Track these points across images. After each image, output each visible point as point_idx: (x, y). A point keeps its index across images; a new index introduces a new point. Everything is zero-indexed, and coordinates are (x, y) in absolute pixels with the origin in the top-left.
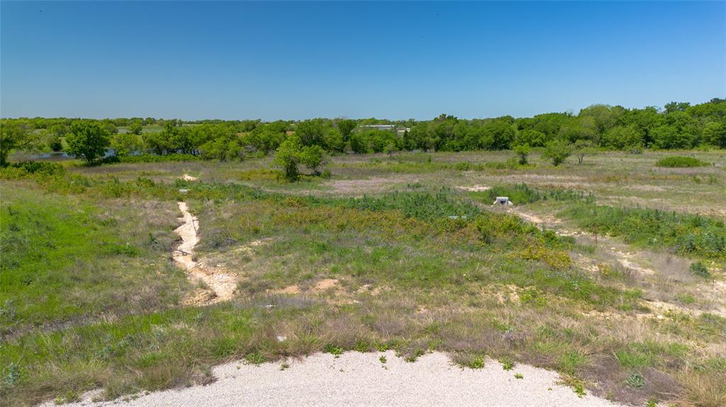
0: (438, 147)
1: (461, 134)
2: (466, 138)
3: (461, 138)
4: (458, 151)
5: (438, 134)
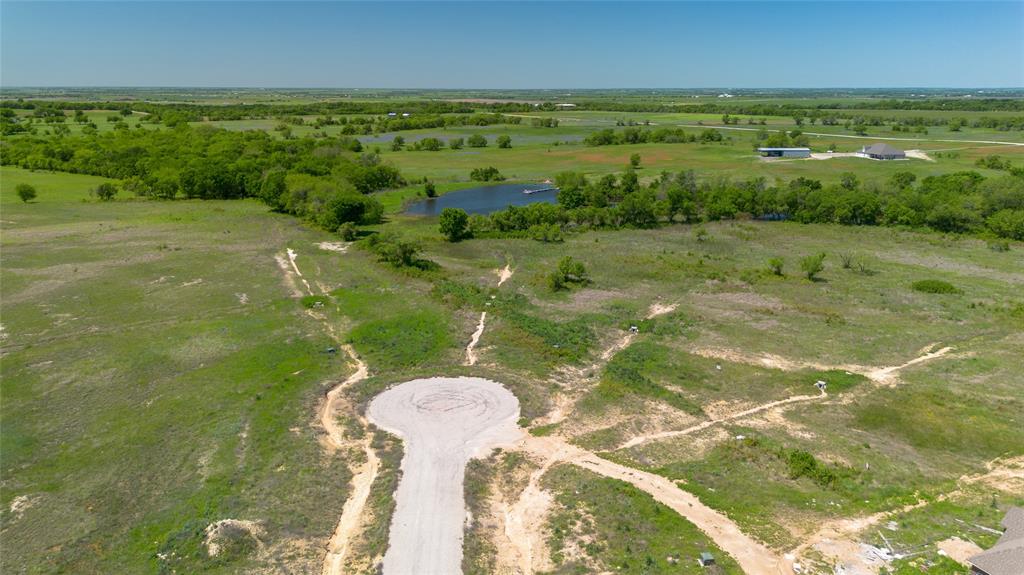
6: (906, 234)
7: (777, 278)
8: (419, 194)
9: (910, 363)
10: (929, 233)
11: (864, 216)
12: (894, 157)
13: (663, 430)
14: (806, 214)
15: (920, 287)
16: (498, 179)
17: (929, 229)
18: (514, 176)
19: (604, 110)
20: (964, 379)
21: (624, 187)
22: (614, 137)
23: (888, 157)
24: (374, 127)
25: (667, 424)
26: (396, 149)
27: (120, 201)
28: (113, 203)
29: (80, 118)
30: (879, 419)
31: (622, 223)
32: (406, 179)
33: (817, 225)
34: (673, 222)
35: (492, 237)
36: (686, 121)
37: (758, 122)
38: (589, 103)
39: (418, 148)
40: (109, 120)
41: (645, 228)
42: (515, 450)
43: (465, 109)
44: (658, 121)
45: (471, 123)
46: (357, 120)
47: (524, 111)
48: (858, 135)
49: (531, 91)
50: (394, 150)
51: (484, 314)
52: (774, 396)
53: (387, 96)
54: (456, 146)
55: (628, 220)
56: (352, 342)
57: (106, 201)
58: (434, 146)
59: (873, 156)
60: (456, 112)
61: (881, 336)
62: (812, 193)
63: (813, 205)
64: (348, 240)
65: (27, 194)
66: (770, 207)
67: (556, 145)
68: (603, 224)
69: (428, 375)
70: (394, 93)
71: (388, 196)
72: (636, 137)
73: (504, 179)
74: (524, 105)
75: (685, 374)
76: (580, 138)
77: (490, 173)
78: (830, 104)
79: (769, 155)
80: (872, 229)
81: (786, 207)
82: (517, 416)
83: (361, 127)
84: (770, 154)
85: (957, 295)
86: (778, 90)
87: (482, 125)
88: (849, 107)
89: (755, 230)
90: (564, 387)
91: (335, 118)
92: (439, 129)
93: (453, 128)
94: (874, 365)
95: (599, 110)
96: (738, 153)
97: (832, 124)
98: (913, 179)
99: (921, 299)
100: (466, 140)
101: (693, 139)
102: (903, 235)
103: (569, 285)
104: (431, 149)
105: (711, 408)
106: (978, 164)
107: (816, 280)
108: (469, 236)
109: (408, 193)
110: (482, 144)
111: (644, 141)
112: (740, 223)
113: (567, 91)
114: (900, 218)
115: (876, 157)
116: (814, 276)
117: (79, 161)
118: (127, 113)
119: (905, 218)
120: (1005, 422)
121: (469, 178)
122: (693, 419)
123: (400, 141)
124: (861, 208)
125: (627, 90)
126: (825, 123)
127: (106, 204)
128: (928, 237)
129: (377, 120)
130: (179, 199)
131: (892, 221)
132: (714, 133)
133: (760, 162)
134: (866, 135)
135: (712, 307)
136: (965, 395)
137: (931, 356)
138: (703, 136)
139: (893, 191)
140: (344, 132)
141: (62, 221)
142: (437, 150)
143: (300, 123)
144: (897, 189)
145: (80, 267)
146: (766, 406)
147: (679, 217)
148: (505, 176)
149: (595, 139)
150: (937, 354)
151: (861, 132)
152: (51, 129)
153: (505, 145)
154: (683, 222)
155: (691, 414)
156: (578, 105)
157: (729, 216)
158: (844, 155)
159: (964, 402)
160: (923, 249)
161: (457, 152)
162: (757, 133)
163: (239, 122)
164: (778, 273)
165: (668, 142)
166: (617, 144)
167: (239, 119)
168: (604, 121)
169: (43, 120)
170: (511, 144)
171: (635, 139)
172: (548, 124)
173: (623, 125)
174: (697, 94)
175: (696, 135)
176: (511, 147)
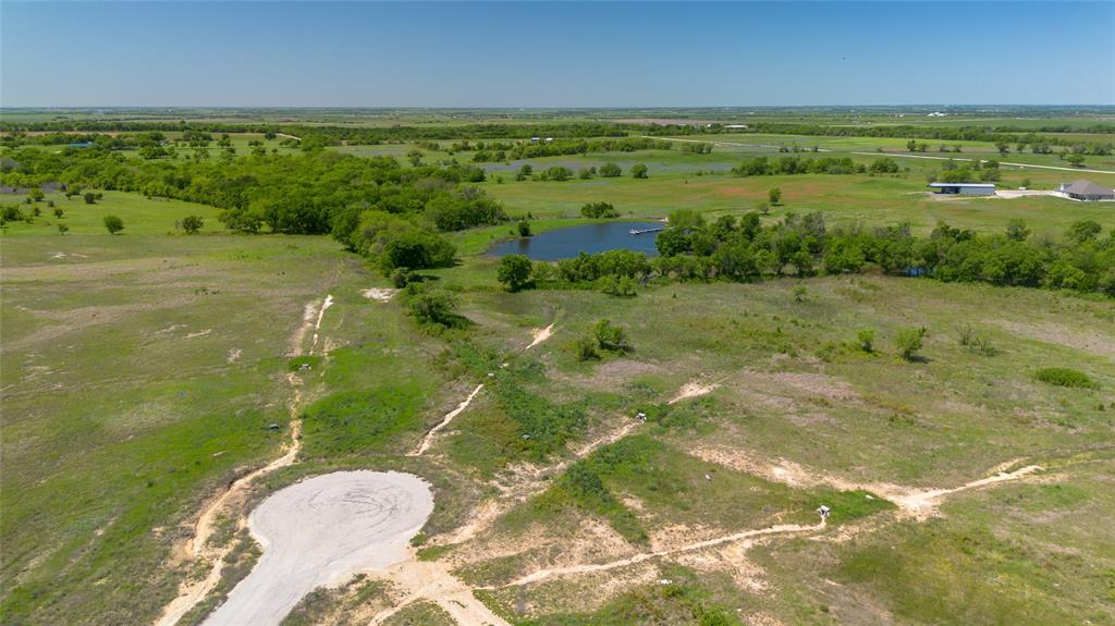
0: (923, 273)
2: (963, 264)
3: (956, 264)
5: (925, 256)
6: (1068, 301)
7: (863, 355)
8: (511, 233)
9: (969, 485)
10: (1101, 300)
11: (1021, 275)
12: (1100, 197)
13: (581, 563)
14: (946, 270)
15: (1045, 377)
16: (610, 216)
17: (1101, 295)
18: (631, 213)
20: (1026, 515)
21: (743, 230)
22: (767, 166)
23: (1092, 197)
24: (508, 154)
25: (593, 555)
26: (520, 178)
27: (204, 234)
28: (197, 237)
29: (224, 143)
30: (871, 568)
31: (716, 275)
32: (508, 214)
33: (961, 285)
34: (781, 275)
35: (556, 288)
36: (863, 149)
37: (952, 149)
38: (763, 123)
39: (544, 178)
40: (251, 144)
41: (742, 282)
42: (383, 578)
43: (618, 131)
44: (830, 147)
45: (616, 148)
46: (495, 146)
47: (684, 134)
48: (1073, 166)
49: (710, 109)
50: (519, 180)
51: (481, 386)
52: (755, 523)
53: (550, 116)
54: (586, 176)
55: (724, 272)
56: (305, 417)
57: (190, 234)
58: (561, 176)
59: (1073, 196)
60: (606, 135)
61: (950, 445)
62: (955, 245)
63: (958, 260)
64: (399, 287)
65: (114, 226)
66: (903, 260)
67: (700, 175)
68: (692, 276)
69: (353, 467)
70: (560, 113)
71: (478, 234)
72: (794, 166)
73: (617, 216)
74: (685, 127)
75: (659, 483)
76: (727, 167)
77: (601, 209)
78: (1056, 126)
79: (943, 192)
80: (1030, 293)
81: (922, 261)
82: (415, 531)
83: (494, 153)
84: (944, 191)
85: (1089, 390)
86: (1005, 107)
87: (628, 151)
88: (1080, 131)
89: (876, 288)
90: (502, 493)
91: (472, 144)
92: (580, 155)
93: (595, 154)
94: (916, 485)
95: (771, 132)
96: (906, 188)
97: (1045, 153)
98: (1097, 229)
99: (1039, 392)
100: (598, 169)
101: (862, 170)
102: (1064, 302)
103: (604, 353)
104: (558, 180)
105: (662, 534)
107: (913, 360)
108: (532, 286)
109: (500, 232)
110: (615, 173)
111: (803, 172)
112: (863, 278)
113: (751, 109)
114: (1065, 280)
115: (1077, 196)
116: (912, 354)
117: (193, 190)
118: (271, 137)
119: (1071, 280)
120: (1044, 587)
121: (580, 213)
122: (629, 548)
123: (527, 170)
124: (1017, 265)
125: (822, 108)
126: (1036, 151)
127: (189, 238)
128: (1097, 306)
129: (515, 145)
130: (262, 233)
131: (1057, 283)
132: (888, 162)
133: (929, 200)
134: (1083, 167)
135: (756, 391)
136: (1009, 542)
137: (1004, 476)
138: (873, 168)
139: (1068, 244)
140: (477, 159)
141: (133, 256)
142: (564, 180)
143: (436, 148)
144: (1075, 241)
145: (103, 309)
146: (733, 537)
147: (790, 269)
148: (620, 212)
149: (743, 169)
150: (1013, 475)
151: (1077, 164)
152: (192, 153)
153: (640, 174)
154: (794, 276)
155: (630, 542)
156: (750, 126)
157: (853, 269)
158: (1038, 193)
159: (1003, 552)
160: (1081, 322)
161: (586, 182)
162: (944, 163)
163: (376, 146)
164: (868, 349)
165: (831, 173)
166: (771, 174)
167: (377, 143)
168: (769, 147)
169: (188, 144)
170: (648, 174)
171: (792, 168)
172: (700, 150)
173: (787, 151)
174: (903, 112)
175: (867, 165)
176: (646, 177)
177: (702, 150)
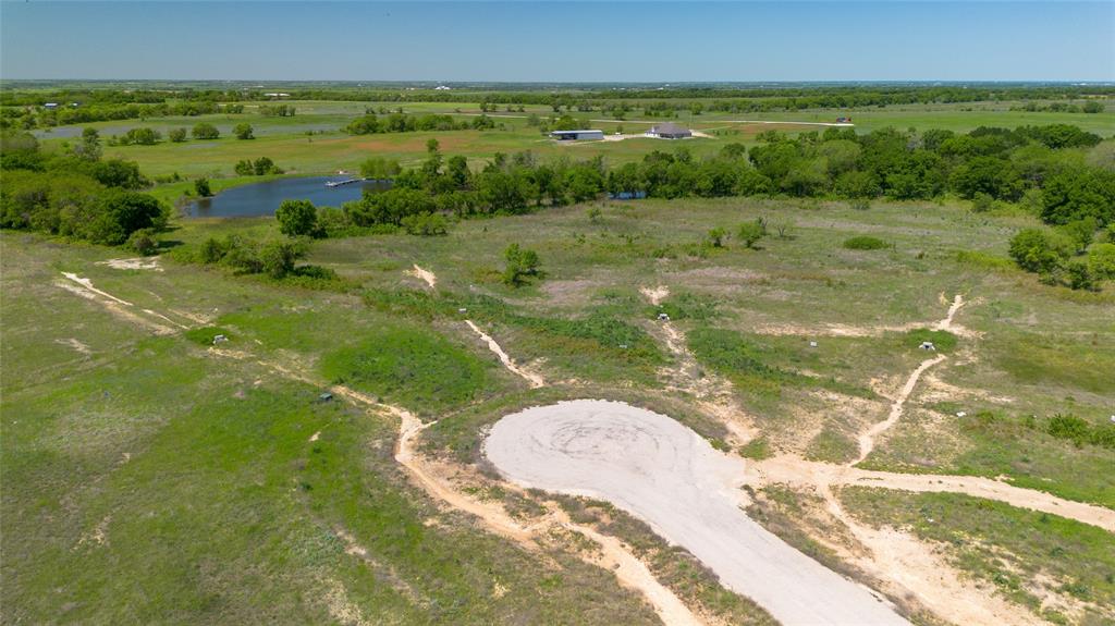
0: (649, 193)
1: (676, 178)
2: (681, 182)
3: (674, 182)
4: (670, 198)
5: (649, 178)
6: (766, 202)
7: (722, 250)
8: (187, 193)
9: (951, 314)
12: (683, 135)
14: (669, 189)
16: (275, 172)
17: (785, 196)
18: (292, 169)
19: (330, 99)
22: (377, 125)
23: (677, 136)
24: (36, 120)
31: (492, 211)
33: (682, 200)
34: (543, 206)
36: (441, 110)
37: (516, 110)
38: (304, 92)
41: (519, 214)
43: (149, 98)
45: (175, 113)
48: (618, 120)
54: (179, 138)
55: (496, 207)
56: (340, 382)
58: (149, 138)
59: (662, 135)
60: (139, 102)
62: (671, 167)
67: (310, 134)
72: (403, 124)
73: (282, 172)
77: (264, 166)
79: (563, 139)
84: (564, 137)
85: (890, 249)
87: (192, 115)
96: (527, 138)
101: (465, 126)
104: (146, 143)
106: (758, 139)
107: (755, 248)
110: (214, 135)
111: (412, 129)
114: (757, 187)
115: (666, 136)
116: (754, 245)
119: (762, 186)
121: (236, 173)
123: (93, 134)
131: (750, 190)
132: (486, 119)
133: (561, 144)
137: (955, 305)
138: (475, 123)
148: (283, 168)
150: (958, 303)
153: (246, 136)
154: (554, 206)
158: (632, 136)
164: (717, 245)
165: (440, 129)
166: (383, 132)
168: (344, 110)
170: (253, 134)
171: (403, 127)
172: (282, 113)
173: (375, 113)
174: (408, 87)
175: (471, 122)
176: (253, 138)
177: (285, 112)
